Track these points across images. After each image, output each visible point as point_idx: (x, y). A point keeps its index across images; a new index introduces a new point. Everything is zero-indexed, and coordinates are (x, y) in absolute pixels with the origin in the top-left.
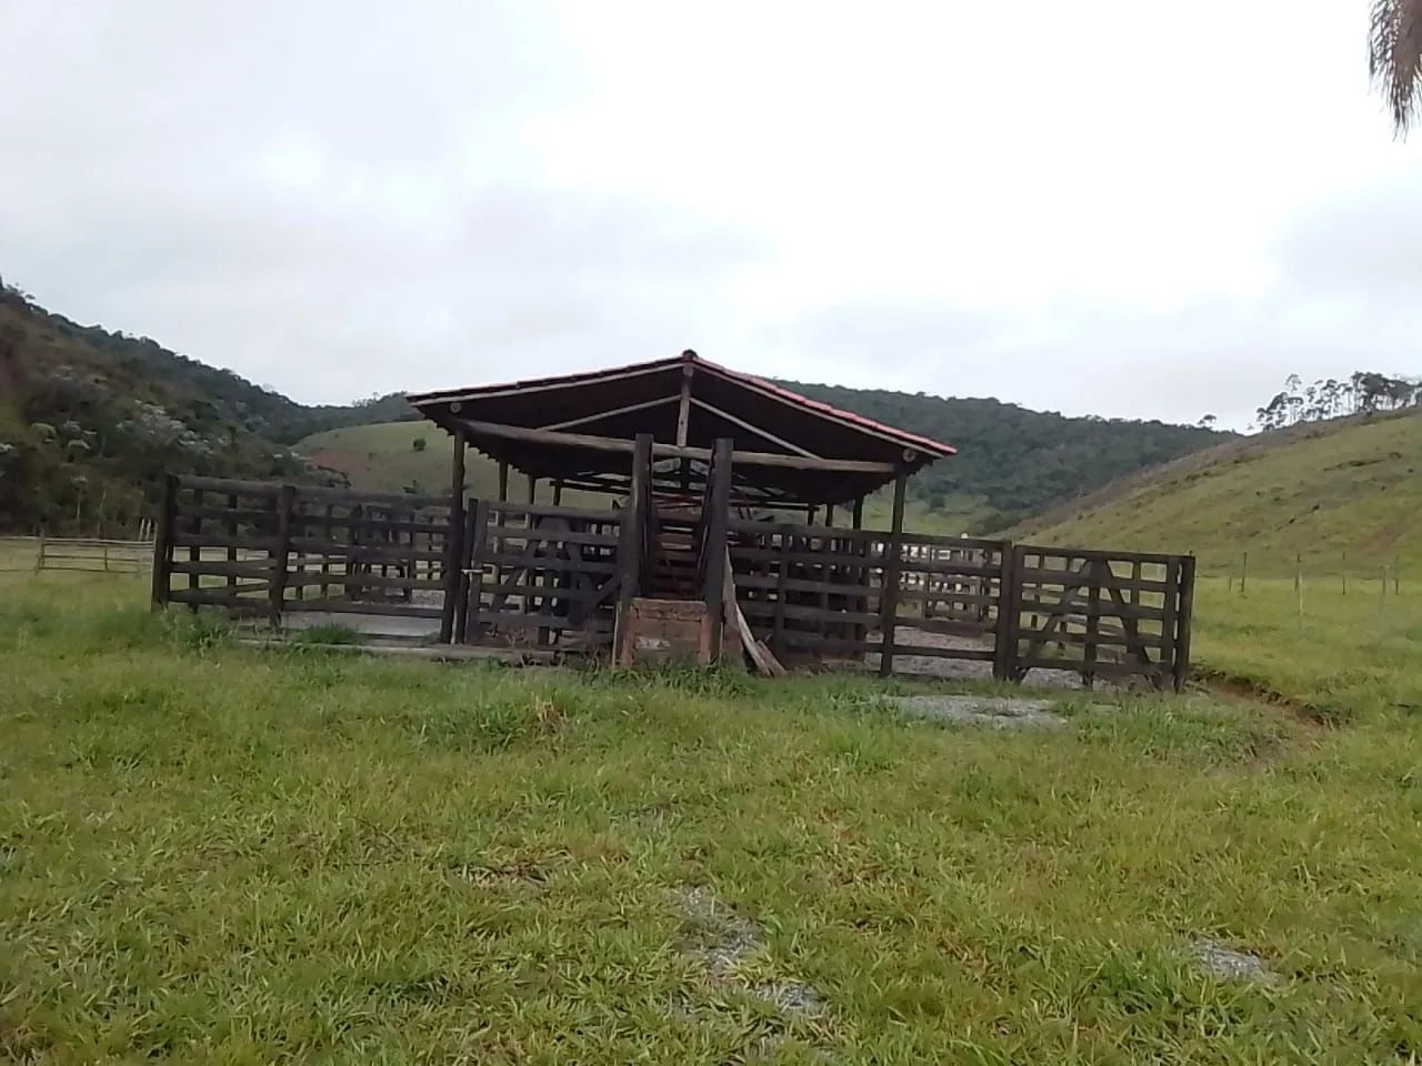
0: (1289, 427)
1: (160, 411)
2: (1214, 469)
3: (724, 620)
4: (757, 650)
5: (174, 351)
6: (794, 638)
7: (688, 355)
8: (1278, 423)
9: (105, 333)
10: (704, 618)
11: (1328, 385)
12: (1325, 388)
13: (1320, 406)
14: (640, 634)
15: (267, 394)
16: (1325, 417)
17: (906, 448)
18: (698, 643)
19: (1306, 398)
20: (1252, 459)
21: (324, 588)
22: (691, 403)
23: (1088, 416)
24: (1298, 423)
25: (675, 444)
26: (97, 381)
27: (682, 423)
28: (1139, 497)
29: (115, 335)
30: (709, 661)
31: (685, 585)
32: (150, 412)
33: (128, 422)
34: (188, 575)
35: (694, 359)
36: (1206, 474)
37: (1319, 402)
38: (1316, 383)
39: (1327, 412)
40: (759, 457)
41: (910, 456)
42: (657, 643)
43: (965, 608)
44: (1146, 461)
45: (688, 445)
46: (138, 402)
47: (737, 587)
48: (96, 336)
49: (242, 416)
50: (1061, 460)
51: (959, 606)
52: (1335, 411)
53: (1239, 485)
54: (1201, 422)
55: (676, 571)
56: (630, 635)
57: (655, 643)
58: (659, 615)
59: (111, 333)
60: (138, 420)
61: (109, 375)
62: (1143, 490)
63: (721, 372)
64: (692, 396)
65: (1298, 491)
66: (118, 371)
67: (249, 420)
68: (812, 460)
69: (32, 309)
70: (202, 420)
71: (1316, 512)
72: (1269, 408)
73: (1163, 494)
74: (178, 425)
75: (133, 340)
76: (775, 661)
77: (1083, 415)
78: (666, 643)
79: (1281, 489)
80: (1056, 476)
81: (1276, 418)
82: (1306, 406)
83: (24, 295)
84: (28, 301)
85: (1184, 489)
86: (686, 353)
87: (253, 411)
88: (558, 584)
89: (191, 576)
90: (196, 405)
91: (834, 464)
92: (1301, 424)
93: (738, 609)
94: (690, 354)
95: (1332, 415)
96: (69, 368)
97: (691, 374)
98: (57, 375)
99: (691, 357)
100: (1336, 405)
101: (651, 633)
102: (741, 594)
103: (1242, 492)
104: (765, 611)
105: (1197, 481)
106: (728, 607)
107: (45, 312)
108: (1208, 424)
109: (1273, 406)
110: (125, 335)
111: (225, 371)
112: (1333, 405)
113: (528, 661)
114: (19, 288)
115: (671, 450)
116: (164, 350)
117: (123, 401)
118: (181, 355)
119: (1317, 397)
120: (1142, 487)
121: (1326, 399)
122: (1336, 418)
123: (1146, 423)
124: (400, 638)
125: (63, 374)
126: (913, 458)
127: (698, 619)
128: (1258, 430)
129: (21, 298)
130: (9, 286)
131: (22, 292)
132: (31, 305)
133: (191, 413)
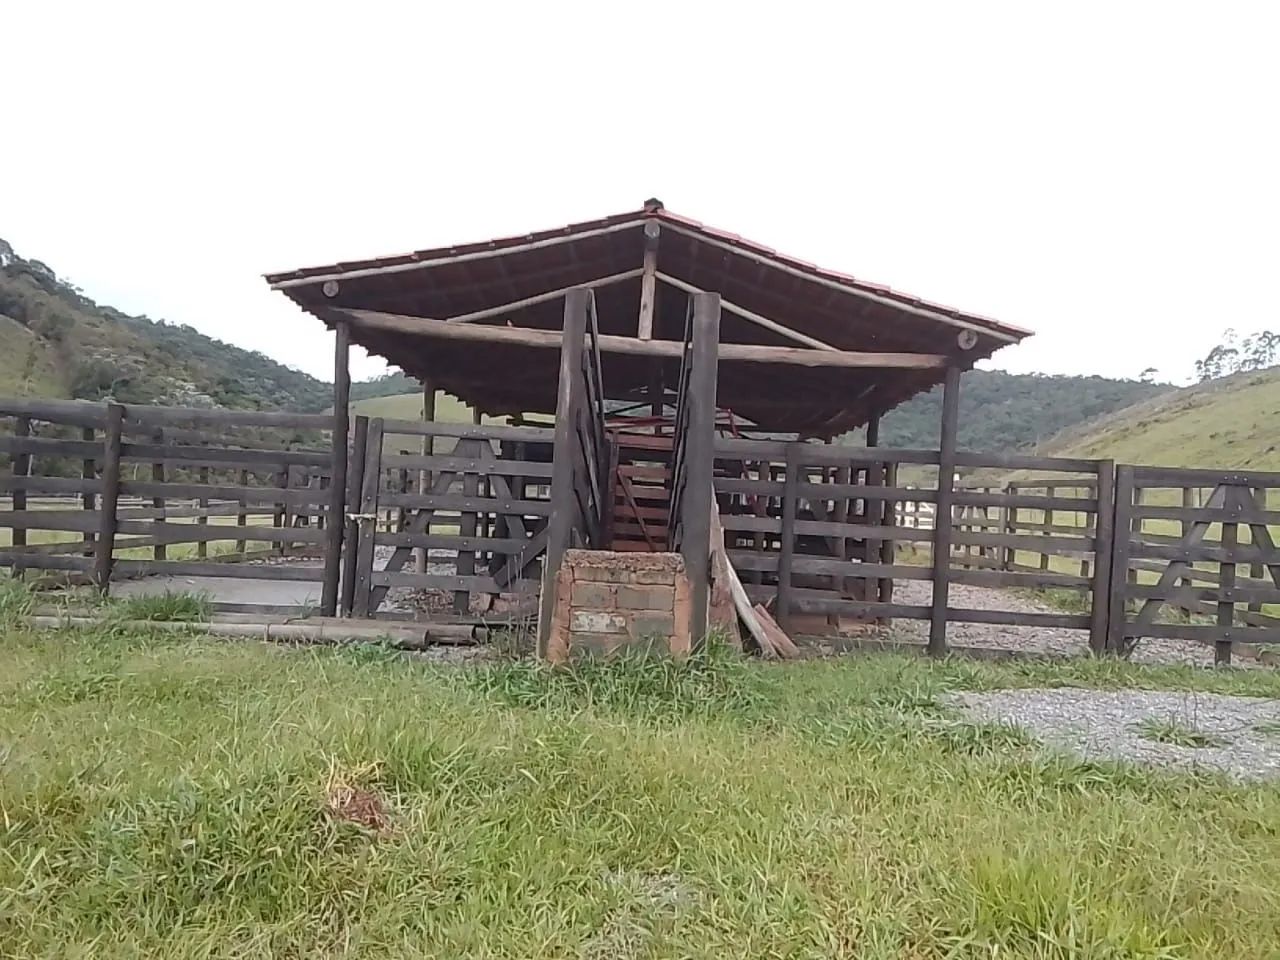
0: (1228, 377)
1: (190, 386)
2: (1164, 416)
3: (711, 581)
4: (756, 618)
5: (210, 336)
6: (804, 599)
7: (653, 207)
8: (1216, 373)
9: (150, 322)
10: (680, 579)
11: (1264, 336)
12: (1260, 339)
13: (1257, 356)
14: (577, 608)
15: (293, 372)
16: (1260, 367)
17: (962, 329)
18: (671, 622)
19: (1241, 350)
20: (1201, 406)
21: (241, 544)
22: (658, 280)
23: (1032, 373)
24: (1236, 373)
25: (636, 336)
26: (136, 362)
27: (645, 306)
28: (1092, 444)
29: (158, 323)
30: (689, 648)
31: (653, 530)
32: (182, 388)
33: (163, 397)
34: (11, 530)
35: (659, 212)
36: (1156, 421)
37: (1256, 352)
38: (1253, 335)
39: (1262, 363)
40: (753, 351)
41: (968, 340)
42: (606, 619)
43: (982, 553)
44: (1089, 412)
45: (654, 337)
46: (171, 379)
47: (725, 531)
48: (142, 324)
49: (271, 392)
50: (1009, 414)
51: (975, 551)
52: (1270, 361)
53: (1191, 431)
54: (1143, 374)
55: (643, 513)
56: (562, 608)
57: (601, 622)
58: (607, 576)
59: (155, 321)
60: (172, 396)
61: (147, 356)
62: (1096, 438)
63: (698, 230)
64: (658, 270)
65: (1251, 433)
66: (155, 352)
67: (277, 395)
68: (825, 354)
69: (82, 300)
70: (230, 395)
71: (1272, 452)
72: (1207, 361)
73: (1115, 441)
74: (207, 398)
75: (174, 327)
76: (779, 632)
77: (1027, 373)
78: (619, 621)
79: (1234, 432)
80: (1003, 428)
81: (1213, 369)
82: (1242, 356)
83: (73, 288)
84: (78, 293)
85: (1136, 435)
86: (647, 203)
87: (280, 387)
88: (494, 532)
89: (14, 531)
90: (224, 382)
91: (861, 358)
92: (1238, 373)
93: (729, 564)
94: (654, 205)
95: (1266, 365)
96: (110, 350)
97: (655, 234)
98: (99, 357)
99: (655, 211)
100: (1271, 355)
101: (596, 605)
102: (732, 539)
103: (1194, 436)
104: (765, 562)
105: (1148, 427)
106: (716, 561)
107: (93, 303)
108: (1148, 376)
109: (1211, 358)
110: (167, 323)
111: (255, 353)
112: (1267, 355)
113: (431, 641)
114: (70, 282)
115: (631, 344)
116: (202, 336)
117: (160, 379)
118: (216, 339)
119: (1253, 347)
120: (1091, 436)
121: (1261, 350)
122: (1270, 368)
123: (1087, 378)
124: (269, 609)
125: (104, 357)
126: (973, 343)
127: (670, 581)
128: (1196, 380)
129: (72, 290)
130: (61, 280)
131: (72, 285)
132: (80, 297)
133: (220, 389)
